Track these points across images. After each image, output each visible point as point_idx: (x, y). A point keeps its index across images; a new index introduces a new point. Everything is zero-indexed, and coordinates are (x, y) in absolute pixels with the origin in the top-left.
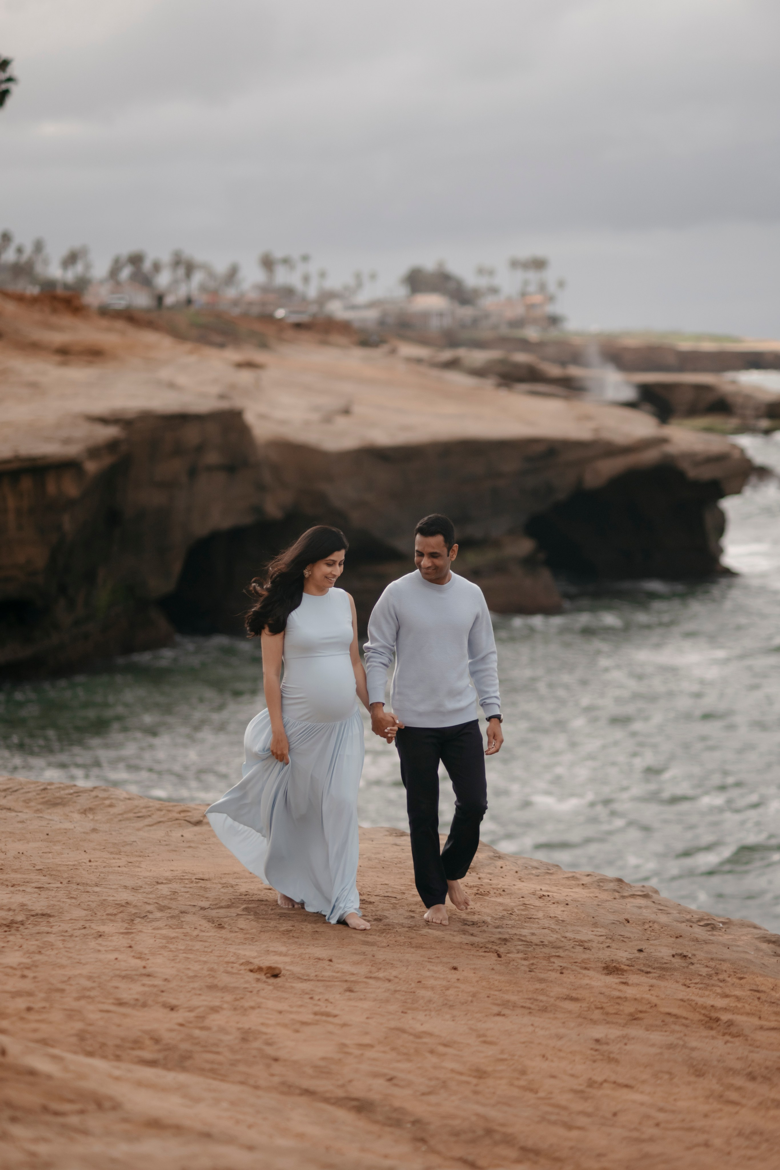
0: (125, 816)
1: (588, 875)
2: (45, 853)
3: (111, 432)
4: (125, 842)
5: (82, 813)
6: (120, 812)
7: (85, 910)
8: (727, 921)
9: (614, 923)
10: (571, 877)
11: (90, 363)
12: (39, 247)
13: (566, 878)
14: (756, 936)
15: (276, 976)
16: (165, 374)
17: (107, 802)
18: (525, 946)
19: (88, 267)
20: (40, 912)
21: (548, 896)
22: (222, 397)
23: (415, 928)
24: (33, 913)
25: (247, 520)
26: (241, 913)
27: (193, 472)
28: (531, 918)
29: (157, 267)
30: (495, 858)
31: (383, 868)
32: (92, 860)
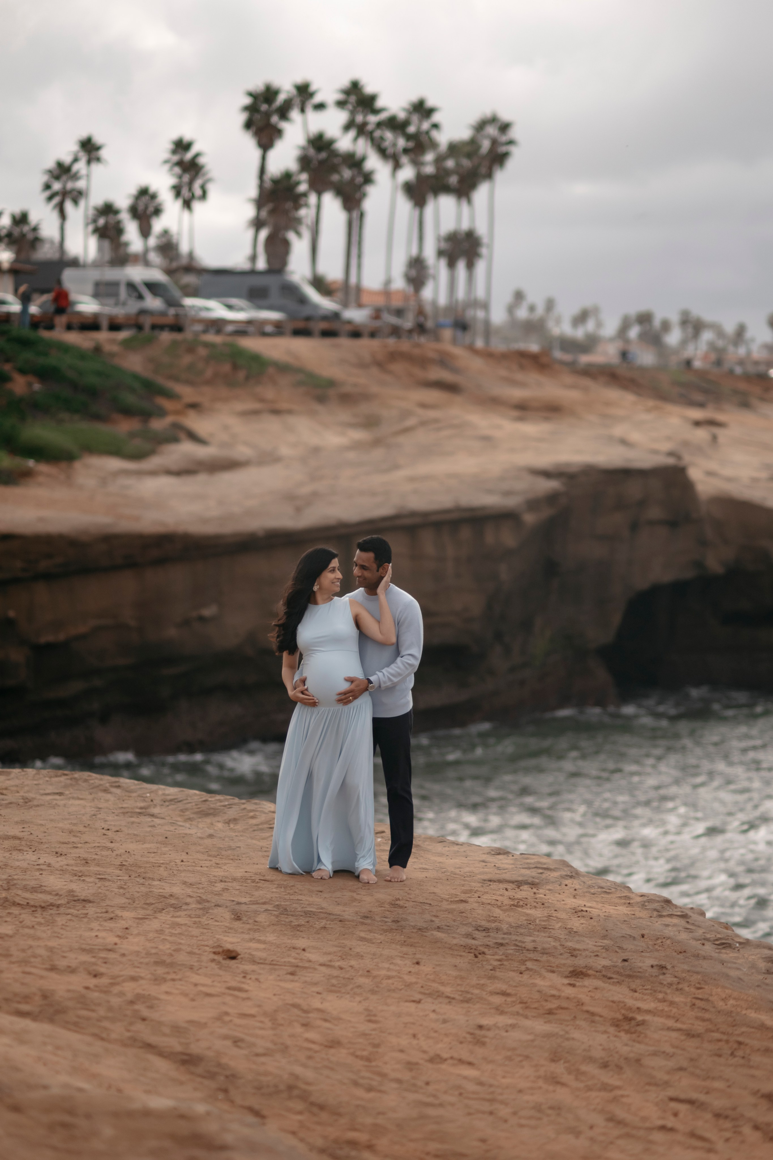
0: (260, 827)
1: (642, 896)
2: (150, 853)
3: (553, 485)
4: (231, 847)
5: (226, 823)
6: (257, 823)
7: (127, 899)
8: (745, 941)
9: (623, 937)
10: (624, 897)
11: (547, 419)
12: (550, 305)
13: (619, 897)
14: (764, 956)
15: (233, 958)
16: (619, 430)
17: (252, 814)
18: (516, 950)
19: (599, 324)
20: (82, 898)
21: (586, 911)
22: (671, 454)
23: (424, 930)
24: (76, 898)
25: (689, 574)
26: (272, 909)
27: (634, 527)
28: (546, 928)
29: (666, 326)
30: (566, 877)
31: (448, 879)
32: (184, 860)
